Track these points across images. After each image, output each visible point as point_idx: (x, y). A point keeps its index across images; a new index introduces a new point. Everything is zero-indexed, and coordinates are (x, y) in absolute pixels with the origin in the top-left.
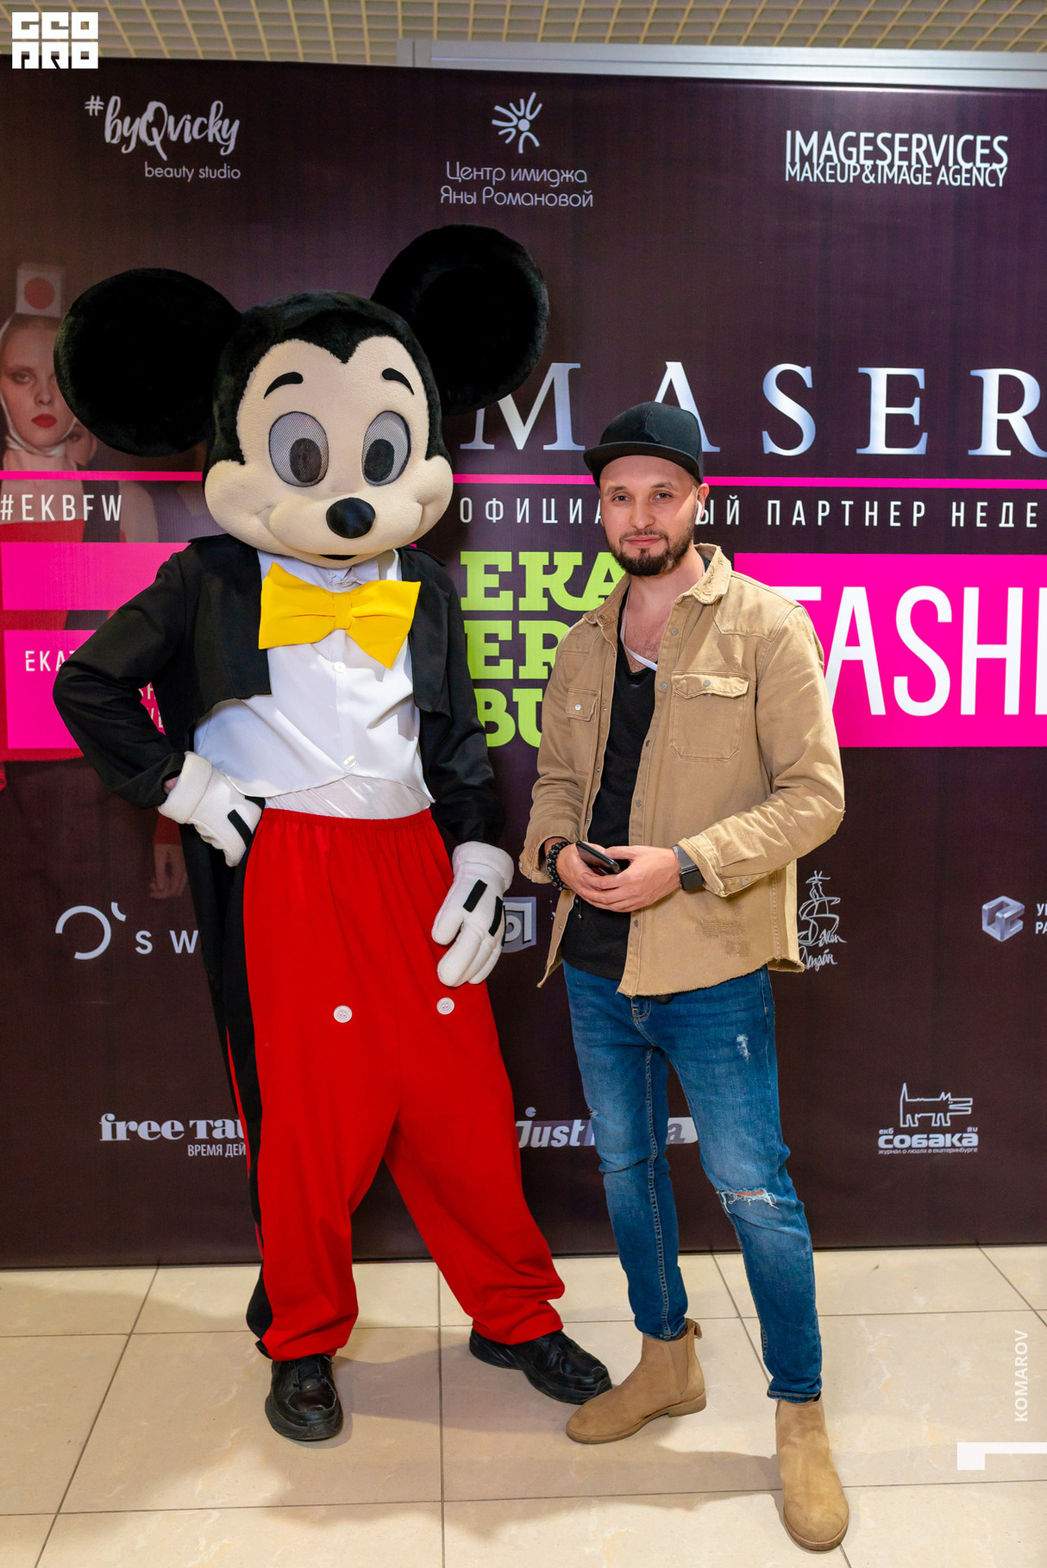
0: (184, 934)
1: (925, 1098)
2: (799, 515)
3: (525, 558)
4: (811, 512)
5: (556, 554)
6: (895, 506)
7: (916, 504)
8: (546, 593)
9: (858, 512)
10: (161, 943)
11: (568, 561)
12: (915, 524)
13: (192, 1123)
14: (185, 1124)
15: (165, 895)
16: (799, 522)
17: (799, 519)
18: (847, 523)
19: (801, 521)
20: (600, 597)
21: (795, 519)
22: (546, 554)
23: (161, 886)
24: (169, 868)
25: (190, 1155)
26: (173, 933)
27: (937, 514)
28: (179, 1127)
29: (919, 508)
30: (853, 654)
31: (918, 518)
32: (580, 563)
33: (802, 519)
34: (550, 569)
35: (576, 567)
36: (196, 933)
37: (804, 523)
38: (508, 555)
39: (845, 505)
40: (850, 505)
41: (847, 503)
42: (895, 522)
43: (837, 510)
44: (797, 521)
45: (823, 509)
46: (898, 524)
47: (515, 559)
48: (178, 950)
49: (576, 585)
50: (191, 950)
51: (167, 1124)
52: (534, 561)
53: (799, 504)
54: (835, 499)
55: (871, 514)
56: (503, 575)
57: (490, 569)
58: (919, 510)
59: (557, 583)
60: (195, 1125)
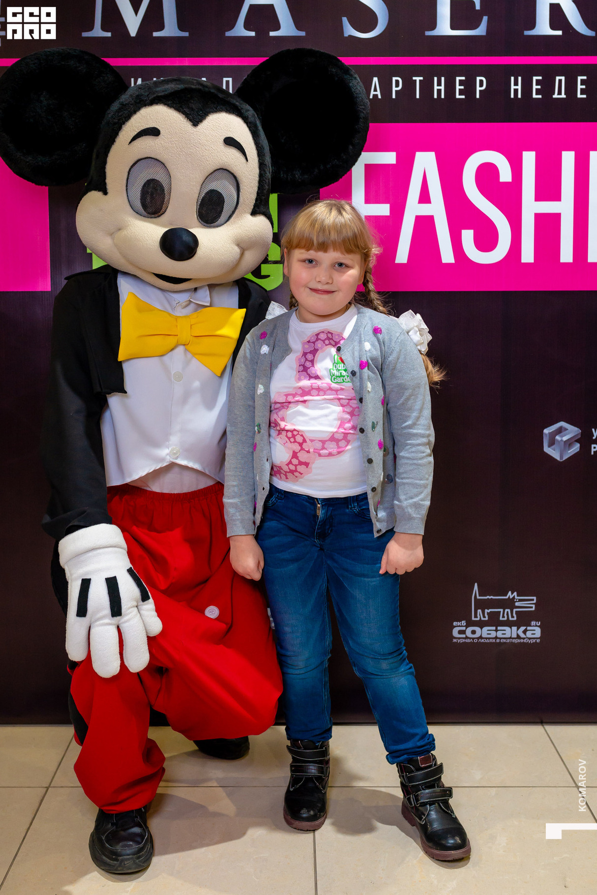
1: (494, 596)
2: (375, 90)
4: (386, 87)
6: (460, 81)
7: (478, 79)
9: (427, 86)
12: (478, 96)
16: (375, 96)
17: (375, 93)
18: (418, 97)
19: (377, 95)
21: (372, 93)
27: (499, 86)
29: (481, 82)
30: (425, 210)
31: (480, 91)
33: (378, 93)
37: (380, 97)
39: (416, 80)
40: (420, 80)
41: (418, 79)
42: (460, 95)
43: (409, 85)
44: (374, 95)
45: (397, 85)
46: (463, 97)
53: (375, 80)
54: (407, 74)
55: (439, 88)
58: (481, 84)
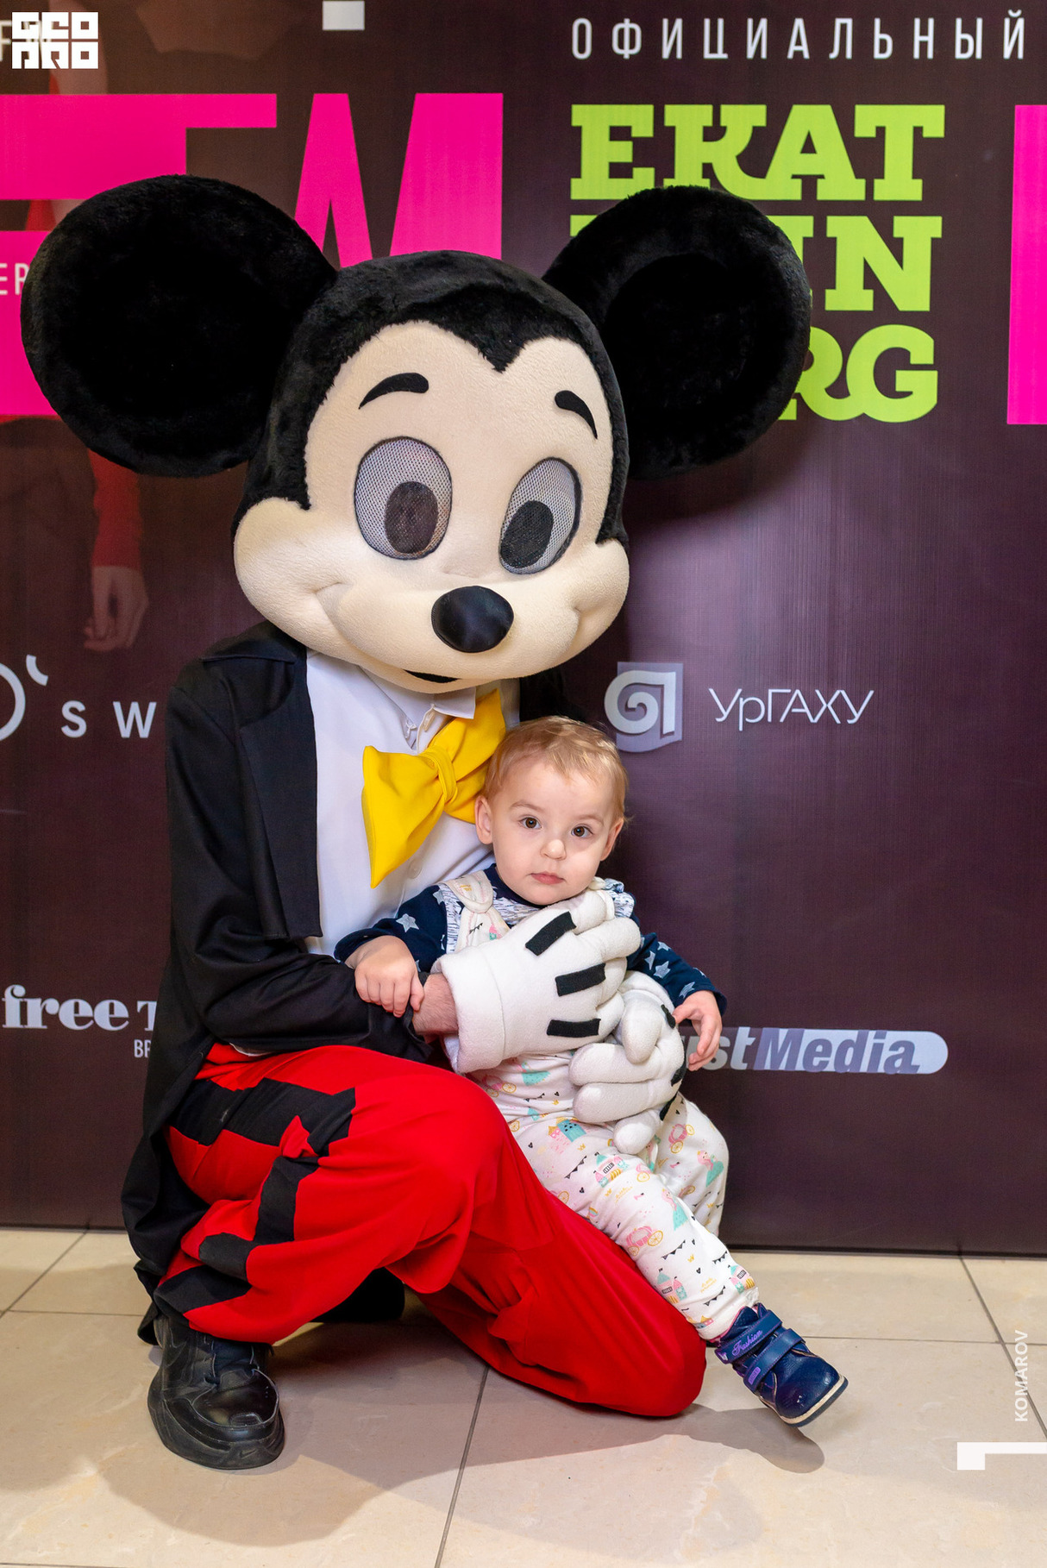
0: (135, 708)
3: (674, 114)
5: (725, 109)
8: (708, 170)
10: (101, 721)
11: (744, 119)
13: (140, 1004)
14: (131, 1007)
15: (108, 646)
20: (794, 177)
22: (707, 110)
23: (102, 632)
24: (113, 605)
25: (136, 1055)
26: (117, 706)
28: (121, 1010)
32: (762, 122)
34: (714, 133)
35: (756, 130)
36: (152, 706)
38: (648, 110)
47: (659, 117)
48: (125, 732)
49: (756, 159)
50: (144, 732)
51: (104, 1006)
52: (687, 119)
56: (639, 144)
57: (619, 133)
59: (725, 156)
60: (145, 1008)
